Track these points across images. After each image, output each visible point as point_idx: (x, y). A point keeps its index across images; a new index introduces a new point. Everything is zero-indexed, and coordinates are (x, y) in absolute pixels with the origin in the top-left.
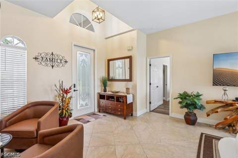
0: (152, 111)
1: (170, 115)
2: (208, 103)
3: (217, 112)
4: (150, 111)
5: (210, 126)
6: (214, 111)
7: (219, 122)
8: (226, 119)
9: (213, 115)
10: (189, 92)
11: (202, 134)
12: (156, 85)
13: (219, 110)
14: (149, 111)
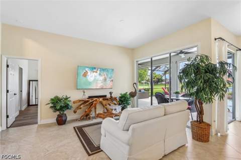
0: (10, 127)
1: (39, 123)
2: (74, 103)
3: (81, 108)
4: (7, 128)
5: (76, 120)
6: (79, 108)
7: (81, 115)
8: (86, 112)
9: (79, 111)
10: (60, 96)
11: (74, 128)
12: (14, 93)
13: (82, 106)
14: (5, 128)
